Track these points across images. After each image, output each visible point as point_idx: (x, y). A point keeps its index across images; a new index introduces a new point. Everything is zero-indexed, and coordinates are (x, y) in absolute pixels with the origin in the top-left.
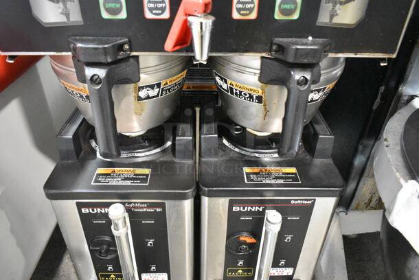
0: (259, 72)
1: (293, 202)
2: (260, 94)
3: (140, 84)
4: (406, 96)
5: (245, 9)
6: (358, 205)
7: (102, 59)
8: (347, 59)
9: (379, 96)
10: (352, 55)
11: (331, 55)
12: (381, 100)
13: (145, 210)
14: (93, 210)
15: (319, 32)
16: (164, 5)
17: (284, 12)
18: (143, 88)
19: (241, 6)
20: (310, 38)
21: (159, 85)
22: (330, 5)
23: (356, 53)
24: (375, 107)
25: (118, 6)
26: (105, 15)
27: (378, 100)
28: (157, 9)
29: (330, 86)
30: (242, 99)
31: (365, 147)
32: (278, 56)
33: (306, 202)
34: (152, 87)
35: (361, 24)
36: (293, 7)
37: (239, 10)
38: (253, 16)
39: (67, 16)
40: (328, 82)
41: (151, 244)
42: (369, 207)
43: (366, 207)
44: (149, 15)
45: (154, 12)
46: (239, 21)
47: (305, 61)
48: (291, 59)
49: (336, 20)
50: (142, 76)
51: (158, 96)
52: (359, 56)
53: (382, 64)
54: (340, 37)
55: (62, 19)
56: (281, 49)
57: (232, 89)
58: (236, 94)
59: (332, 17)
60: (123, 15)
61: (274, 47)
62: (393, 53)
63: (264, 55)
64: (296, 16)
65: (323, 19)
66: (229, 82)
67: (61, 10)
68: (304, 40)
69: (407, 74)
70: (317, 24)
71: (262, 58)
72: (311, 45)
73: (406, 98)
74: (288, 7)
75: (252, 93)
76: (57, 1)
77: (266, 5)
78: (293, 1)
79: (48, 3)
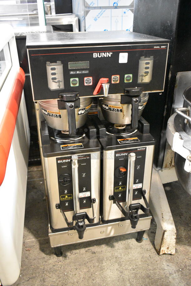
0: (120, 100)
1: (138, 149)
2: (121, 109)
3: (80, 108)
5: (116, 80)
6: (166, 165)
7: (72, 99)
8: (149, 94)
9: (165, 110)
10: (150, 92)
11: (144, 92)
13: (83, 158)
14: (62, 161)
15: (139, 85)
16: (91, 81)
17: (127, 80)
18: (80, 110)
19: (114, 79)
20: (136, 87)
21: (85, 109)
23: (151, 91)
24: (164, 115)
25: (76, 82)
26: (72, 85)
27: (165, 111)
28: (88, 82)
29: (145, 104)
30: (114, 112)
31: (164, 134)
32: (127, 94)
33: (143, 149)
34: (83, 109)
35: (151, 82)
36: (130, 78)
37: (114, 81)
38: (118, 82)
39: (59, 86)
40: (144, 102)
41: (84, 176)
42: (172, 166)
43: (170, 166)
44: (86, 84)
46: (114, 84)
47: (136, 95)
48: (131, 94)
49: (144, 81)
50: (81, 105)
51: (84, 113)
52: (152, 92)
53: (160, 94)
54: (146, 87)
55: (58, 88)
56: (128, 92)
57: (110, 108)
59: (142, 80)
60: (78, 85)
61: (126, 91)
62: (162, 90)
63: (122, 94)
64: (131, 81)
65: (139, 81)
66: (109, 106)
67: (57, 85)
68: (134, 88)
70: (138, 83)
71: (121, 95)
72: (137, 89)
74: (128, 78)
75: (118, 109)
76: (57, 82)
77: (122, 79)
78: (130, 77)
79: (54, 83)
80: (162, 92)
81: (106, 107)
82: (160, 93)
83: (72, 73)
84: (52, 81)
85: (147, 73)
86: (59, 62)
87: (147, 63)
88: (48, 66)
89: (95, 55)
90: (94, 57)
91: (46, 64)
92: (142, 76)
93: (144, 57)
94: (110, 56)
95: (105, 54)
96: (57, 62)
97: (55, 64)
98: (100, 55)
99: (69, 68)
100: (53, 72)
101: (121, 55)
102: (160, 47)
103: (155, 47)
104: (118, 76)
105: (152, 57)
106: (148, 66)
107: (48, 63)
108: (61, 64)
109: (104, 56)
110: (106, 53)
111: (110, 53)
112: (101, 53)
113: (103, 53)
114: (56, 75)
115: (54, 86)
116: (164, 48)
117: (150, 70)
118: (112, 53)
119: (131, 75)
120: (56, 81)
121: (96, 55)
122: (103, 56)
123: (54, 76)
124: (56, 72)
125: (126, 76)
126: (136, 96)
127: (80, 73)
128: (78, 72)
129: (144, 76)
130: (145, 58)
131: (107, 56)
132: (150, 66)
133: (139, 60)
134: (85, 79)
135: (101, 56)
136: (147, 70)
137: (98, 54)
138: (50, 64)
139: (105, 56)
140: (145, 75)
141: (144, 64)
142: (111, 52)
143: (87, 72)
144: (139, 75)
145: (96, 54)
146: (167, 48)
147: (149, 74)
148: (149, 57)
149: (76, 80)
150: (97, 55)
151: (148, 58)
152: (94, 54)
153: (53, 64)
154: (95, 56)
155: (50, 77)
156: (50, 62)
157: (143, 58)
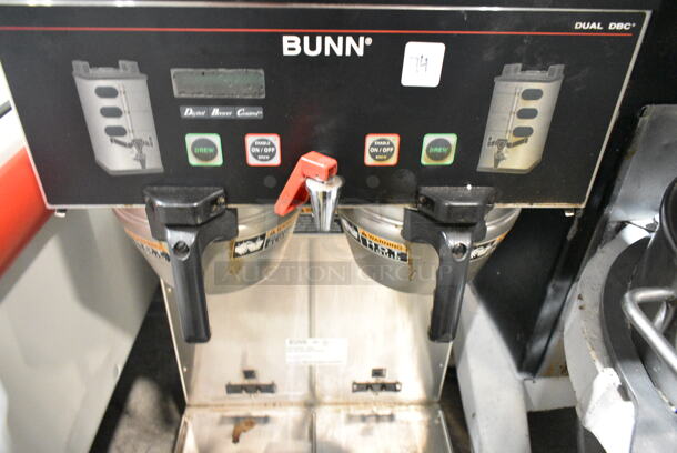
0: (401, 224)
2: (404, 251)
3: (238, 240)
4: (613, 222)
5: (382, 153)
6: (550, 369)
7: (191, 221)
8: (523, 210)
9: (576, 222)
10: (526, 206)
11: (498, 206)
12: (579, 227)
16: (273, 150)
17: (432, 156)
18: (241, 243)
19: (376, 150)
20: (469, 187)
21: (263, 237)
22: (495, 148)
24: (570, 237)
25: (211, 150)
26: (193, 161)
28: (263, 154)
29: (500, 238)
30: (379, 254)
32: (424, 210)
34: (254, 240)
35: (537, 168)
36: (445, 150)
37: (373, 155)
38: (393, 161)
39: (143, 162)
44: (252, 161)
45: (260, 157)
46: (373, 167)
47: (462, 220)
48: (443, 219)
49: (504, 165)
50: (241, 228)
51: (260, 250)
52: (535, 206)
53: (567, 215)
54: (508, 185)
55: (136, 166)
56: (429, 202)
57: (364, 239)
58: (371, 246)
59: (497, 161)
60: (218, 161)
61: (421, 199)
62: (580, 202)
63: (408, 206)
64: (449, 161)
65: (486, 163)
66: (361, 231)
67: (134, 156)
68: (460, 189)
69: (614, 193)
70: (478, 170)
71: (406, 210)
73: (613, 226)
74: (438, 150)
75: (393, 249)
76: (130, 146)
77: (410, 150)
78: (447, 144)
79: (116, 147)
80: (575, 210)
82: (569, 210)
83: (189, 112)
84: (108, 138)
85: (523, 134)
86: (127, 65)
87: (535, 95)
88: (80, 76)
89: (291, 45)
90: (286, 52)
91: (72, 69)
92: (501, 143)
93: (520, 65)
94: (360, 52)
95: (336, 42)
96: (120, 62)
97: (110, 71)
98: (313, 47)
99: (176, 94)
100: (108, 103)
102: (605, 25)
103: (580, 25)
104: (394, 139)
105: (558, 69)
106: (532, 104)
107: (79, 66)
108: (138, 73)
109: (331, 49)
110: (340, 39)
111: (362, 39)
112: (319, 39)
113: (329, 40)
114: (122, 119)
115: (118, 159)
116: (623, 31)
117: (539, 125)
118: (369, 41)
119: (452, 139)
120: (127, 139)
121: (297, 45)
122: (327, 53)
123: (113, 122)
124: (120, 107)
125: (428, 139)
126: (462, 227)
127: (224, 114)
128: (216, 112)
129: (509, 146)
130: (523, 69)
131: (348, 53)
132: (544, 106)
133: (496, 79)
134: (250, 139)
135: (317, 52)
136: (526, 123)
137: (306, 39)
138: (92, 71)
139: (339, 52)
140: (513, 139)
141: (518, 98)
142: (366, 36)
143: (257, 113)
144: (486, 141)
145: (297, 39)
146: (635, 31)
147: (531, 139)
148: (545, 68)
149: (210, 144)
150: (302, 44)
151: (537, 74)
152: (286, 39)
153: (102, 71)
154: (290, 49)
155: (98, 124)
156: (86, 63)
157: (513, 69)
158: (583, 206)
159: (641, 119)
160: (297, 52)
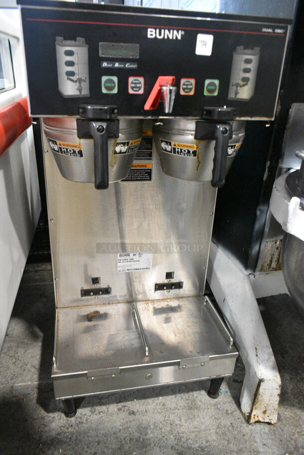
0: (194, 133)
2: (195, 149)
3: (118, 141)
5: (187, 89)
6: (262, 266)
7: (104, 116)
9: (267, 169)
10: (249, 119)
11: (238, 118)
15: (230, 103)
16: (140, 85)
17: (209, 91)
18: (119, 144)
20: (225, 107)
21: (128, 143)
22: (235, 88)
23: (251, 117)
24: (265, 178)
25: (113, 85)
26: (104, 91)
27: (266, 172)
28: (136, 87)
29: (238, 145)
30: (182, 156)
31: (262, 212)
32: (207, 117)
34: (124, 144)
35: (253, 98)
36: (214, 88)
37: (184, 89)
38: (192, 93)
39: (80, 91)
40: (237, 141)
42: (271, 269)
43: (269, 268)
44: (131, 91)
45: (134, 89)
46: (184, 96)
48: (216, 117)
49: (239, 96)
50: (120, 135)
51: (125, 153)
52: (253, 119)
53: (267, 126)
54: (242, 107)
55: (76, 93)
56: (209, 112)
57: (174, 149)
58: (178, 152)
59: (236, 94)
60: (115, 91)
61: (205, 112)
62: (272, 117)
63: (198, 118)
64: (216, 94)
65: (231, 96)
66: (173, 144)
67: (77, 87)
70: (228, 99)
71: (197, 122)
74: (211, 88)
75: (190, 149)
76: (76, 82)
77: (199, 87)
78: (214, 84)
79: (69, 82)
80: (271, 121)
81: (166, 146)
83: (105, 64)
84: (66, 77)
85: (246, 80)
86: (80, 40)
87: (248, 61)
88: (59, 45)
89: (151, 33)
90: (149, 36)
91: (55, 41)
92: (237, 85)
93: (242, 47)
94: (179, 38)
95: (170, 32)
96: (78, 38)
97: (72, 42)
98: (160, 34)
99: (100, 55)
100: (69, 58)
101: (201, 37)
102: (274, 30)
103: (264, 30)
104: (193, 81)
105: (257, 49)
106: (249, 66)
107: (59, 39)
108: (84, 44)
109: (168, 36)
111: (180, 32)
112: (163, 31)
113: (167, 31)
114: (74, 67)
115: (69, 89)
116: (280, 33)
117: (251, 76)
118: (183, 33)
119: (217, 82)
120: (74, 78)
121: (153, 33)
122: (166, 37)
123: (70, 69)
124: (74, 61)
125: (207, 82)
126: (224, 123)
127: (120, 66)
128: (117, 65)
129: (241, 86)
130: (244, 49)
131: (174, 38)
132: (252, 66)
134: (131, 79)
135: (162, 37)
136: (247, 75)
137: (158, 30)
138: (64, 42)
139: (171, 37)
140: (241, 83)
141: (243, 63)
142: (182, 30)
143: (134, 66)
144: (231, 84)
145: (154, 30)
146: (285, 33)
147: (249, 83)
148: (252, 49)
149: (112, 82)
150: (156, 33)
151: (249, 51)
152: (149, 30)
153: (69, 42)
154: (151, 35)
155: (63, 69)
156: (62, 38)
157: (240, 48)
158: (273, 119)
159: (290, 110)
160: (153, 37)
